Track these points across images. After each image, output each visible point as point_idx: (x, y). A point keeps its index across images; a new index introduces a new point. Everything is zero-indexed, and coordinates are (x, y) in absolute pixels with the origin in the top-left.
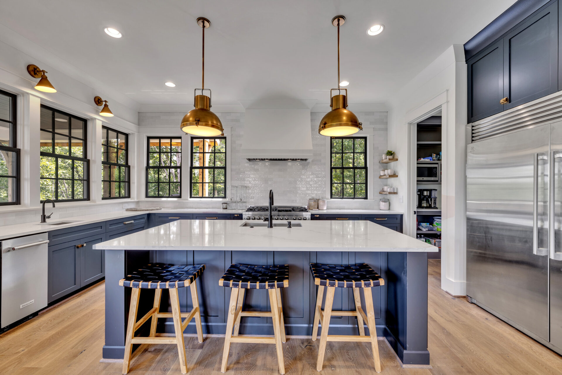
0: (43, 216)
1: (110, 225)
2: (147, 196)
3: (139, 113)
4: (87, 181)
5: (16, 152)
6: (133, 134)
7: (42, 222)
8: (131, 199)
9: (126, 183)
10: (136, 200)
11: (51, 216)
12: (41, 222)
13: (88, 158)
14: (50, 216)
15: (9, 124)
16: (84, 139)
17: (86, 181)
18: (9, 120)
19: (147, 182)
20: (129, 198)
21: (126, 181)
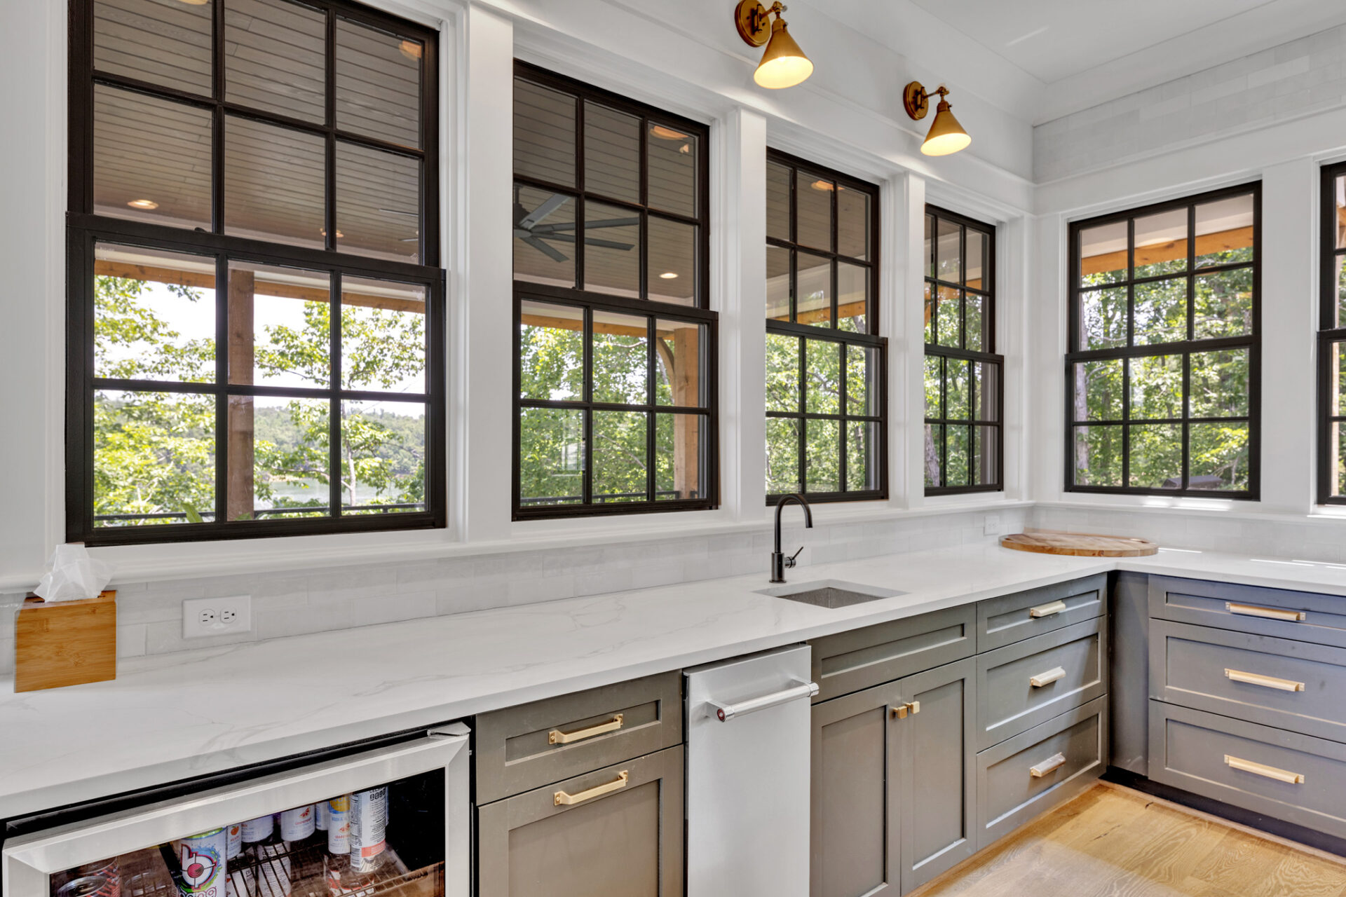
0: (776, 555)
1: (989, 618)
2: (1070, 485)
3: (1035, 127)
4: (881, 422)
5: (708, 324)
6: (1014, 221)
7: (773, 581)
8: (1007, 497)
9: (989, 428)
10: (1025, 501)
11: (796, 558)
12: (770, 578)
13: (882, 334)
14: (793, 558)
15: (690, 228)
16: (869, 260)
17: (878, 424)
18: (691, 215)
19: (1071, 424)
20: (999, 490)
21: (989, 419)
